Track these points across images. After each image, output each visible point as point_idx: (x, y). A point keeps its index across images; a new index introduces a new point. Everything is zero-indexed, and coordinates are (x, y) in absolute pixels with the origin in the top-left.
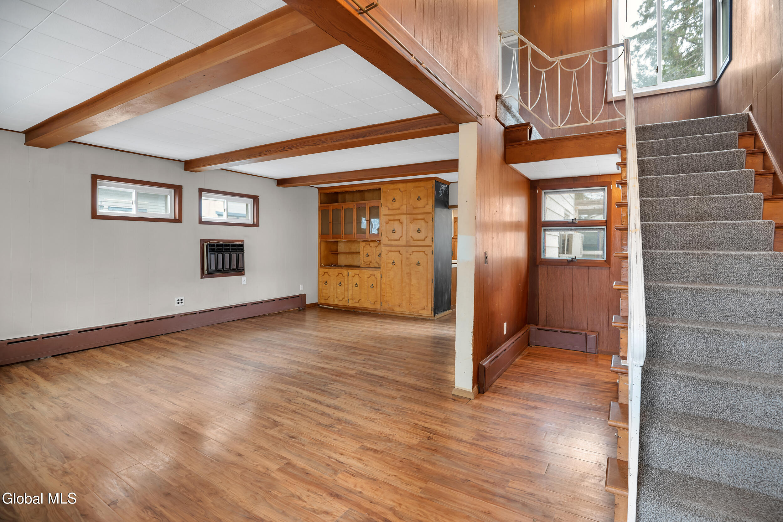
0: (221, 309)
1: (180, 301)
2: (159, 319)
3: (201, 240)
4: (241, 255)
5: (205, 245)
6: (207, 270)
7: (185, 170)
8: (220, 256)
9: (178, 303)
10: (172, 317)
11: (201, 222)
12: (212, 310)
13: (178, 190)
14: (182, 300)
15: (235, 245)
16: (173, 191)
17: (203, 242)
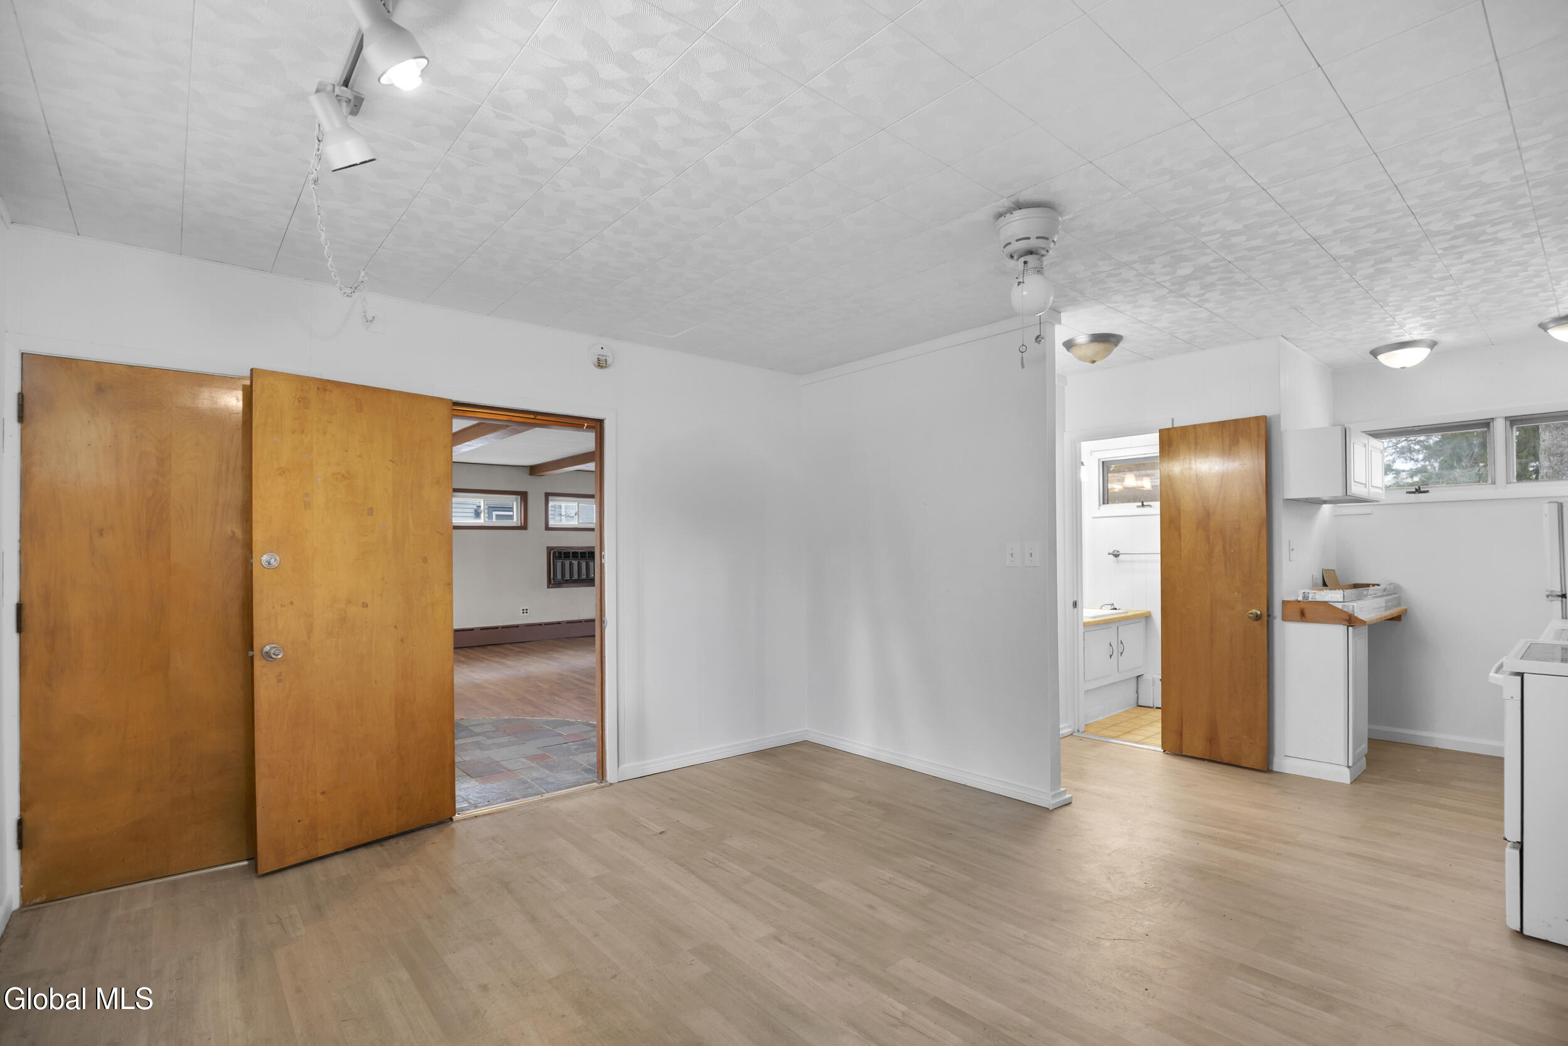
0: (569, 622)
1: (525, 611)
2: (503, 627)
3: (548, 547)
4: (591, 564)
5: (552, 552)
6: (554, 579)
7: (530, 475)
8: (584, 564)
9: (523, 613)
10: (517, 626)
11: (547, 528)
12: (559, 623)
13: (524, 496)
14: (527, 610)
15: (585, 553)
16: (519, 497)
17: (549, 549)
